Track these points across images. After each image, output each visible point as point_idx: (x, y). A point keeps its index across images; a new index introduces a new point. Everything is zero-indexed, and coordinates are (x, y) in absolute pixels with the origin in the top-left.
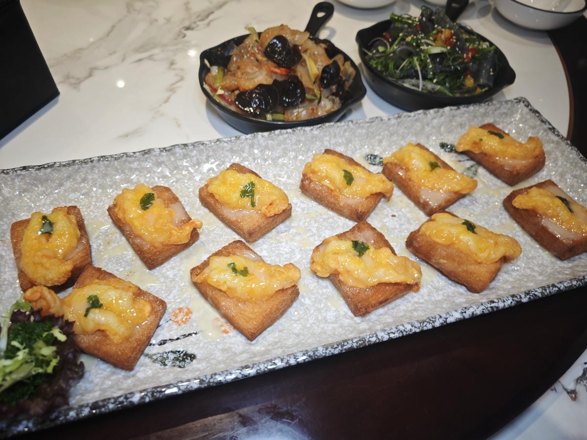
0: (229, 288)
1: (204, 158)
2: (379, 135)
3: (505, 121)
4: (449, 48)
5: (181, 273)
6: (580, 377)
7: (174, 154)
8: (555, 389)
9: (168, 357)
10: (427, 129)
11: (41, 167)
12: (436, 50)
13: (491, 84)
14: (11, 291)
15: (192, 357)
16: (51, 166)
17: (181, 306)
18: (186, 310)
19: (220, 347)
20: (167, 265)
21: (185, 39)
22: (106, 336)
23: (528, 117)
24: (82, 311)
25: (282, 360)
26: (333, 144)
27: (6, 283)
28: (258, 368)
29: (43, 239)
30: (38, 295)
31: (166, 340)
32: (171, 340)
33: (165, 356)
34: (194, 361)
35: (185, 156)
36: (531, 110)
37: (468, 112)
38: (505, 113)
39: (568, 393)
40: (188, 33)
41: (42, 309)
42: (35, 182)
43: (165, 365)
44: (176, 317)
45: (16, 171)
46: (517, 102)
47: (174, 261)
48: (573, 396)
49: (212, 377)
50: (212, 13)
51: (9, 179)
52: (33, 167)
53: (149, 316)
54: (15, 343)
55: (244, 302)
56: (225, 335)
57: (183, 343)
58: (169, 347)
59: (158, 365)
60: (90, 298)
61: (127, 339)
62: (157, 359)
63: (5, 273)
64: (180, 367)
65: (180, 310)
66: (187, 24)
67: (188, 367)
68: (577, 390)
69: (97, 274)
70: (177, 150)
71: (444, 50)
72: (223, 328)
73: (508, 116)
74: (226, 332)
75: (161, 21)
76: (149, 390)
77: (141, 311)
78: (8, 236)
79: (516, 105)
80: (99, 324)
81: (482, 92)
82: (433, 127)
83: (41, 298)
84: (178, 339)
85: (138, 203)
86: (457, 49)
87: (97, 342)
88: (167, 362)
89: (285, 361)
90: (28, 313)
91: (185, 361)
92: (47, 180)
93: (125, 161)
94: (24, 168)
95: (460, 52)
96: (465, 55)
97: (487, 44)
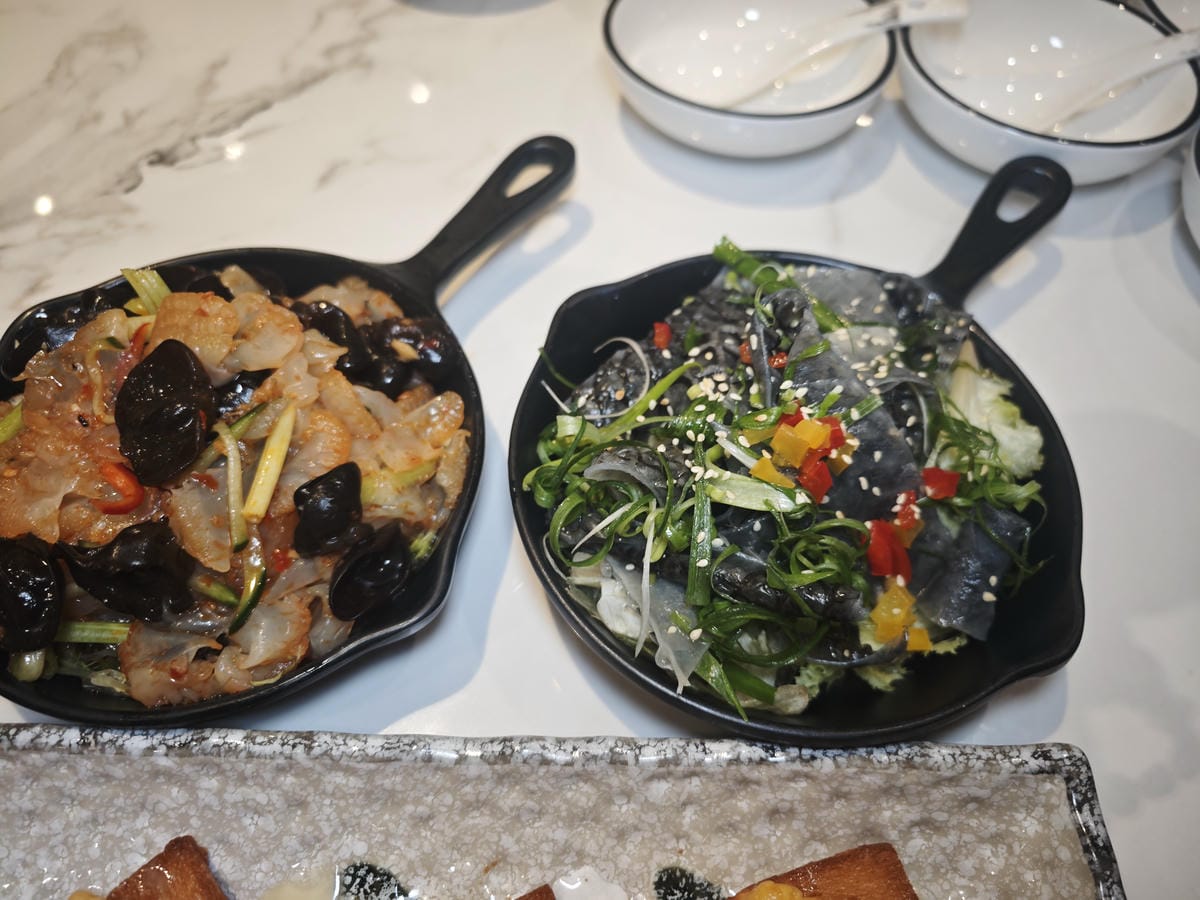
2: (417, 801)
3: (973, 823)
4: (802, 498)
10: (623, 810)
13: (978, 639)
21: (133, 198)
23: (1065, 854)
26: (234, 805)
36: (1082, 832)
37: (807, 776)
38: (976, 799)
40: (155, 176)
46: (1041, 771)
50: (266, 106)
66: (163, 145)
71: (783, 504)
73: (991, 812)
75: (112, 120)
79: (1031, 780)
81: (933, 654)
82: (648, 806)
86: (864, 483)
95: (876, 491)
96: (901, 499)
97: (1033, 437)
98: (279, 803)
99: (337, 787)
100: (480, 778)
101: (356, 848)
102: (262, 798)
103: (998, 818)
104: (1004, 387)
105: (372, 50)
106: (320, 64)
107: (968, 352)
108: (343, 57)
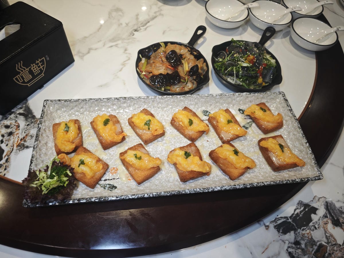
0: (133, 164)
1: (133, 104)
2: (211, 102)
3: (272, 101)
4: (251, 64)
5: (116, 153)
6: (273, 221)
7: (120, 101)
8: (260, 224)
9: (106, 186)
10: (234, 102)
11: (66, 101)
12: (245, 65)
13: (270, 82)
14: (51, 151)
15: (116, 187)
16: (70, 101)
17: (114, 167)
18: (116, 169)
19: (126, 185)
20: (111, 149)
21: (134, 36)
22: (85, 175)
23: (282, 102)
24: (78, 165)
25: (147, 195)
26: (189, 104)
27: (50, 148)
28: (138, 196)
29: (65, 133)
30: (63, 157)
31: (107, 180)
32: (109, 180)
33: (106, 185)
34: (116, 189)
35: (124, 103)
36: (284, 99)
37: (254, 96)
38: (272, 98)
39: (265, 226)
40: (136, 33)
41: (64, 162)
42: (63, 106)
43: (105, 189)
44: (112, 171)
45: (56, 101)
46: (279, 94)
47: (114, 148)
48: (267, 228)
49: (121, 197)
50: (149, 22)
51: (53, 104)
52: (63, 100)
53: (101, 170)
54: (53, 174)
55: (138, 170)
56: (129, 181)
57: (113, 182)
58: (107, 182)
59: (102, 189)
60: (81, 160)
61: (92, 177)
62: (102, 186)
63: (49, 143)
64: (110, 190)
65: (114, 168)
66: (135, 28)
67: (113, 191)
68: (269, 226)
69: (84, 150)
70: (121, 99)
71: (249, 65)
72: (129, 178)
73: (274, 100)
74: (130, 180)
75: (124, 25)
76: (98, 198)
77: (99, 167)
78: (51, 129)
79: (278, 95)
80: (83, 170)
81: (265, 85)
82: (237, 101)
83: (64, 158)
84: (111, 180)
85: (103, 123)
86: (257, 64)
87: (81, 177)
88: (106, 188)
89: (149, 195)
90: (58, 162)
91: (112, 189)
92: (67, 106)
93: (99, 102)
94: (59, 100)
95: (258, 65)
96: (260, 67)
97: (274, 60)
98: (195, 104)
99: (202, 101)
100: (218, 98)
101: (204, 108)
102: (192, 103)
103: (275, 100)
104: (270, 56)
105: (162, 12)
106: (155, 15)
107: (265, 51)
108: (158, 14)
